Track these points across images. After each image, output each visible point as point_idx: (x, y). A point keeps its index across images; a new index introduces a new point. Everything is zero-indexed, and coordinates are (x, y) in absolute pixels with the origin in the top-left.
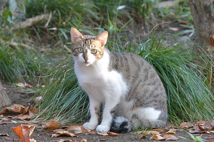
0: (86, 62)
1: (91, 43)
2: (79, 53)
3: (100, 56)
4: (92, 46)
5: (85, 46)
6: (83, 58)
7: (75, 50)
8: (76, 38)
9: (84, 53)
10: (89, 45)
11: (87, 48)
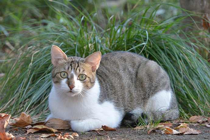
0: (71, 91)
1: (78, 66)
2: (62, 79)
3: (89, 85)
4: (80, 70)
5: (70, 69)
6: (67, 85)
7: (56, 74)
8: (59, 59)
9: (68, 79)
10: (76, 68)
11: (73, 72)
